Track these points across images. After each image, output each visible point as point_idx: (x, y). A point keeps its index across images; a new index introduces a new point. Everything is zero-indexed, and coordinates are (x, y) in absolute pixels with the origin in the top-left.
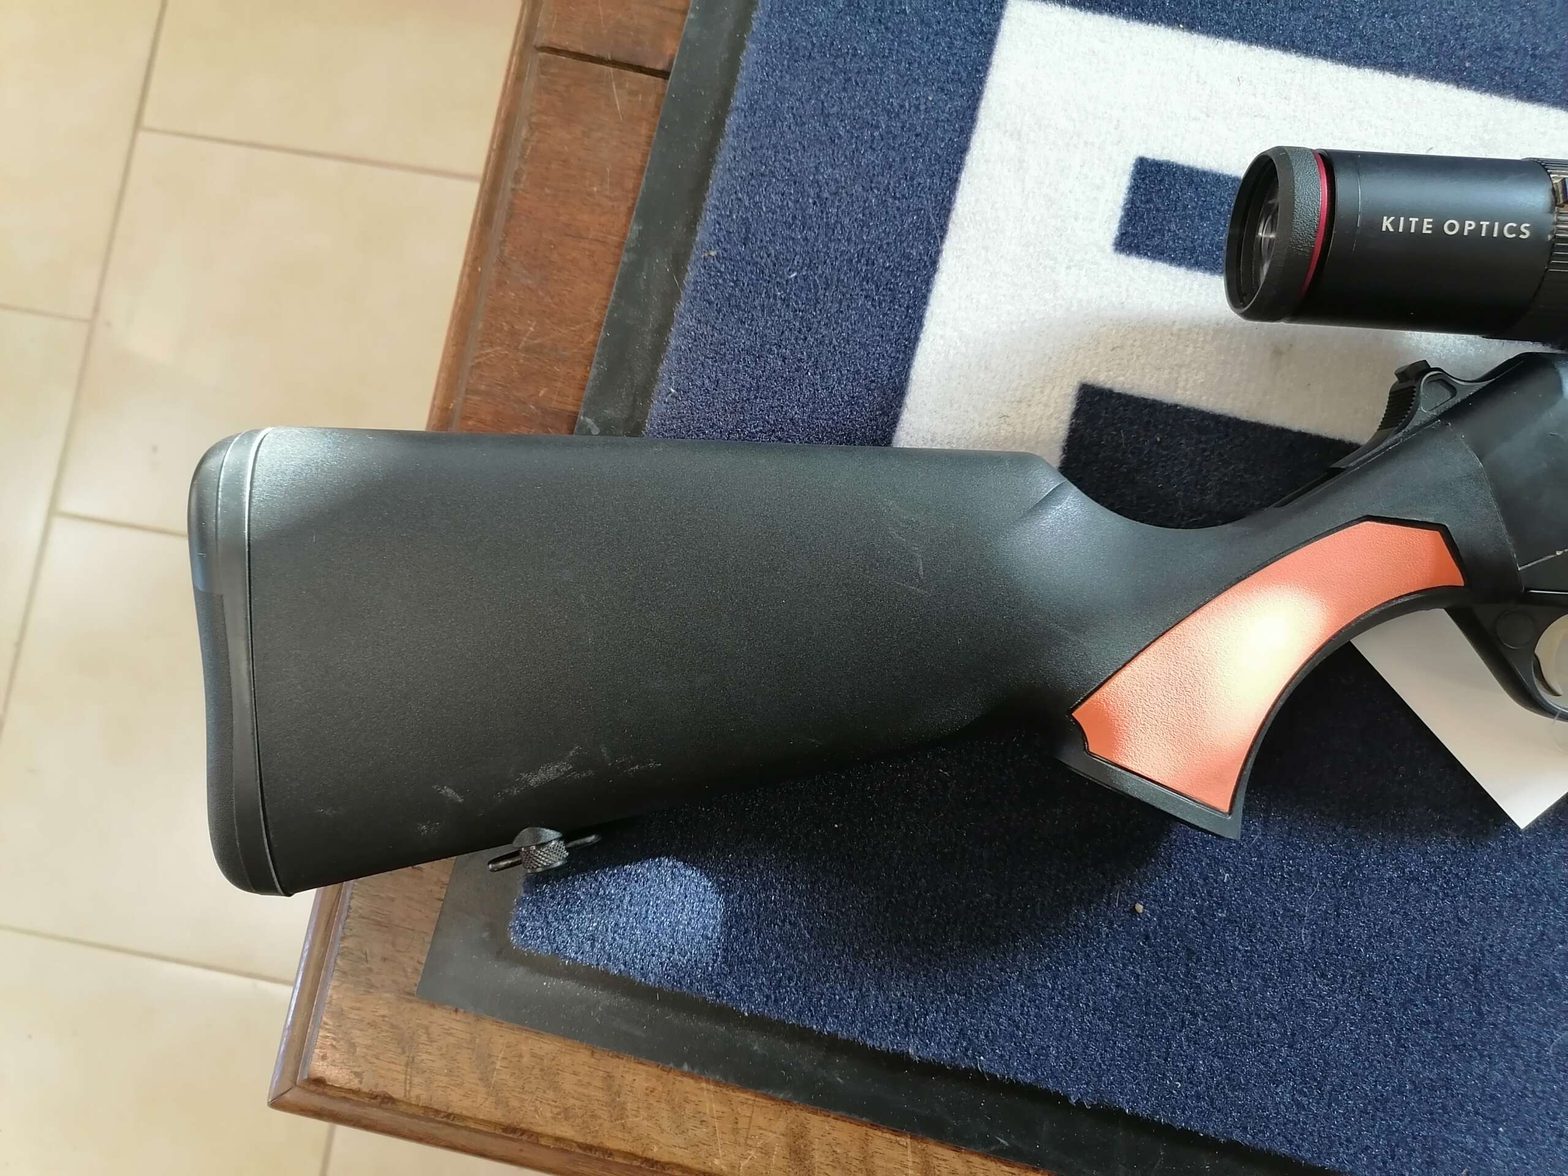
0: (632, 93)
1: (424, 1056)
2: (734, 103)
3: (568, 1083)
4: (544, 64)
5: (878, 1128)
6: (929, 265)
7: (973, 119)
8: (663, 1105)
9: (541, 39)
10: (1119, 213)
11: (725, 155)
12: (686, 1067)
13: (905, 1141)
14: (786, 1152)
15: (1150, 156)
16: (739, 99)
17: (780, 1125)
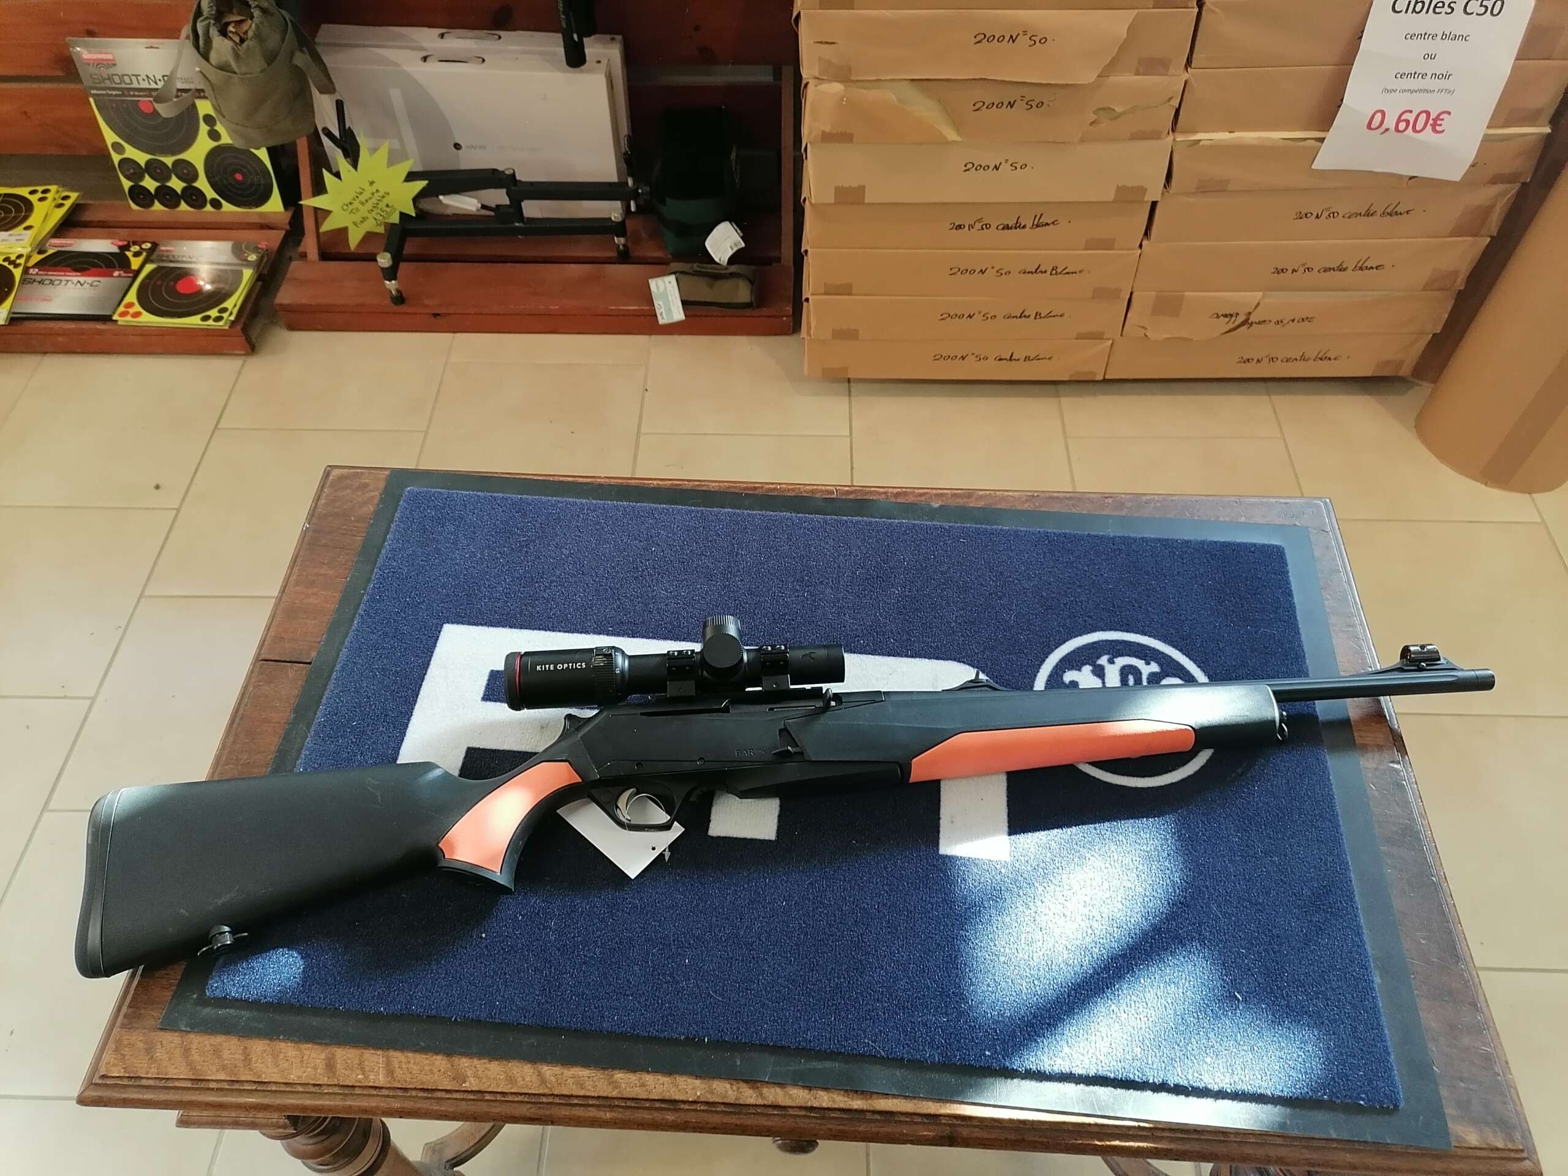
0: (296, 671)
1: (158, 1054)
2: (336, 669)
3: (226, 1054)
4: (261, 666)
5: (367, 1049)
6: (409, 714)
7: (429, 664)
8: (269, 1056)
9: (260, 659)
10: (484, 688)
11: (331, 686)
12: (281, 1037)
13: (380, 1052)
14: (325, 1067)
15: (495, 669)
16: (338, 667)
17: (323, 1056)
